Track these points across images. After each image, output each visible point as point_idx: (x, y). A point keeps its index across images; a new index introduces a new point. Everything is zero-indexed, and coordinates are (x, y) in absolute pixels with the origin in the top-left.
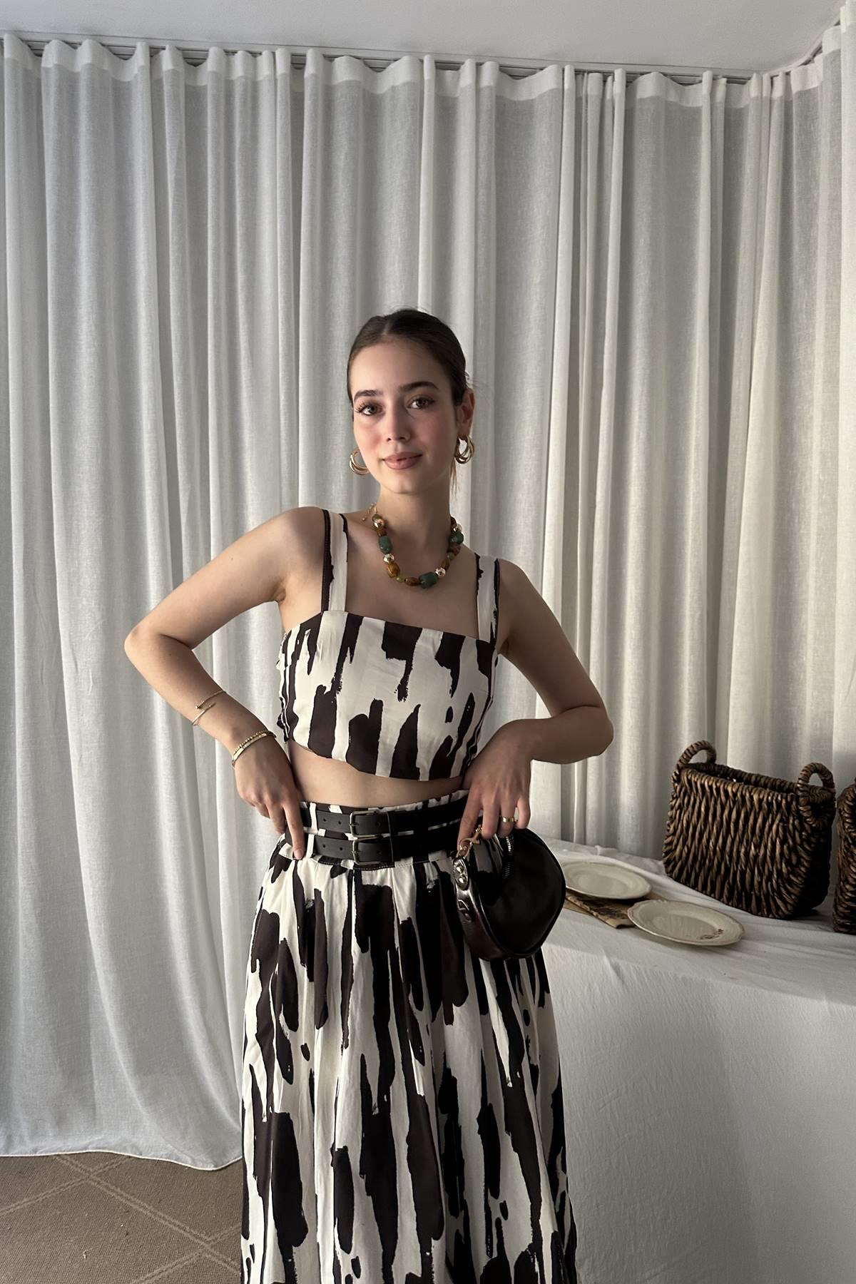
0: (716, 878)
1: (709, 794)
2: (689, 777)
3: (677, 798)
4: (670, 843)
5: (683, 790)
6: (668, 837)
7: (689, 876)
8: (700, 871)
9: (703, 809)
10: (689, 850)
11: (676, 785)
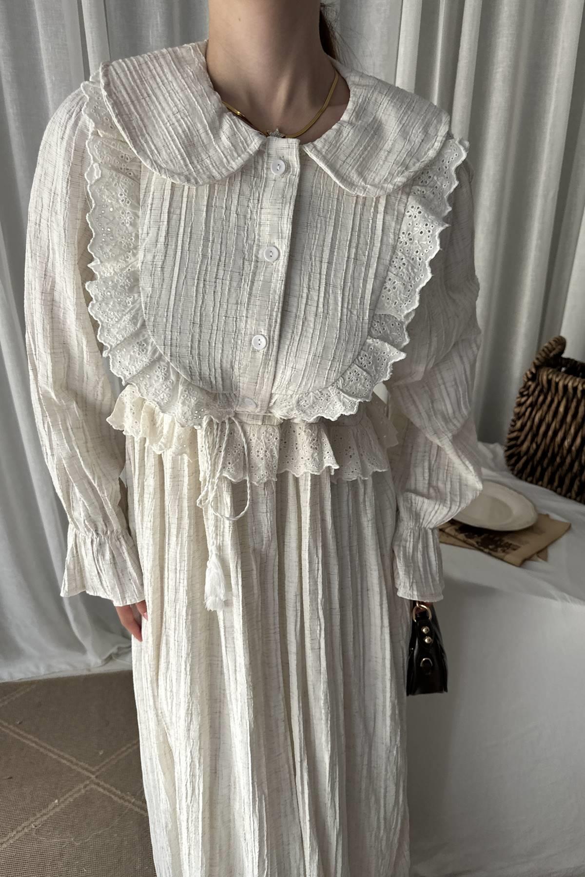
0: (566, 475)
1: (571, 396)
2: (550, 377)
3: (528, 396)
4: (517, 438)
5: (539, 388)
6: (512, 432)
7: (533, 470)
8: (547, 467)
9: (561, 409)
10: (538, 447)
11: (530, 383)
